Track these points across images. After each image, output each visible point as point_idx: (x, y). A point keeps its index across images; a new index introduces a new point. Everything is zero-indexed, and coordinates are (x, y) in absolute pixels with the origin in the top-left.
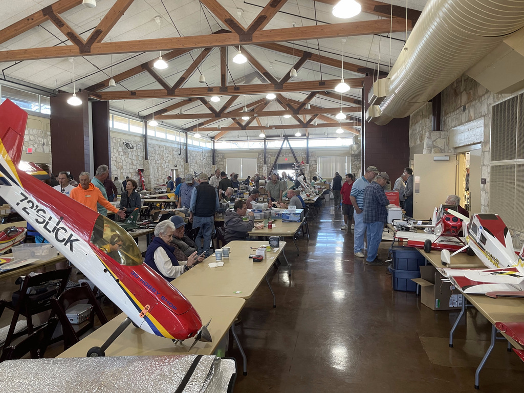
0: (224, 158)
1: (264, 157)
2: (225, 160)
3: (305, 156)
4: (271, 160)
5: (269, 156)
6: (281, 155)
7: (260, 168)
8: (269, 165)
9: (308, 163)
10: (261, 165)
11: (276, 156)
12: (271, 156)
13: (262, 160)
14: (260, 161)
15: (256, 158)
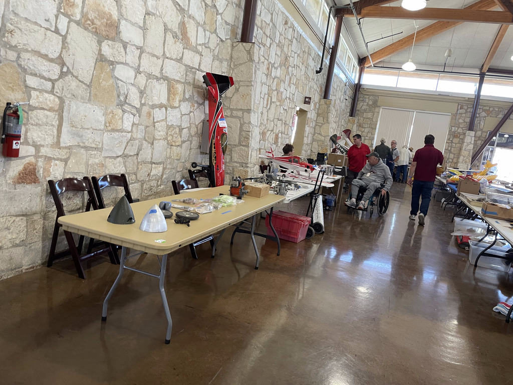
0: (375, 104)
1: (469, 115)
2: (377, 110)
4: (486, 123)
5: (484, 114)
7: (455, 137)
8: (479, 133)
10: (460, 130)
11: (501, 116)
12: (488, 115)
13: (464, 120)
14: (459, 123)
15: (450, 114)
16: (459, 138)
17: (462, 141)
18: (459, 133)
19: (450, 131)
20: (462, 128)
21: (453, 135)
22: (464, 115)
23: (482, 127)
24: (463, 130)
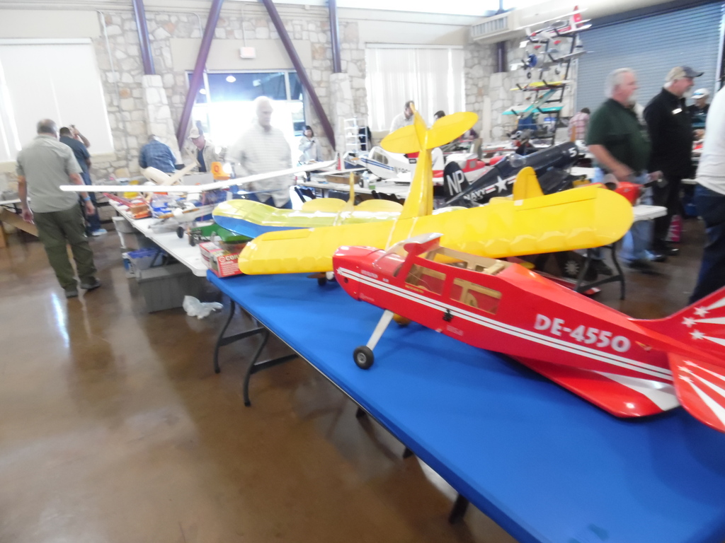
3: (323, 38)
4: (175, 54)
5: (161, 33)
6: (219, 32)
7: (122, 95)
8: (169, 78)
9: (336, 67)
10: (127, 78)
11: (198, 34)
12: (171, 32)
13: (126, 53)
14: (118, 61)
15: (88, 41)
16: (131, 95)
17: (141, 103)
18: (127, 85)
19: (105, 83)
20: (129, 72)
21: (117, 92)
22: (120, 40)
23: (169, 63)
24: (133, 76)
